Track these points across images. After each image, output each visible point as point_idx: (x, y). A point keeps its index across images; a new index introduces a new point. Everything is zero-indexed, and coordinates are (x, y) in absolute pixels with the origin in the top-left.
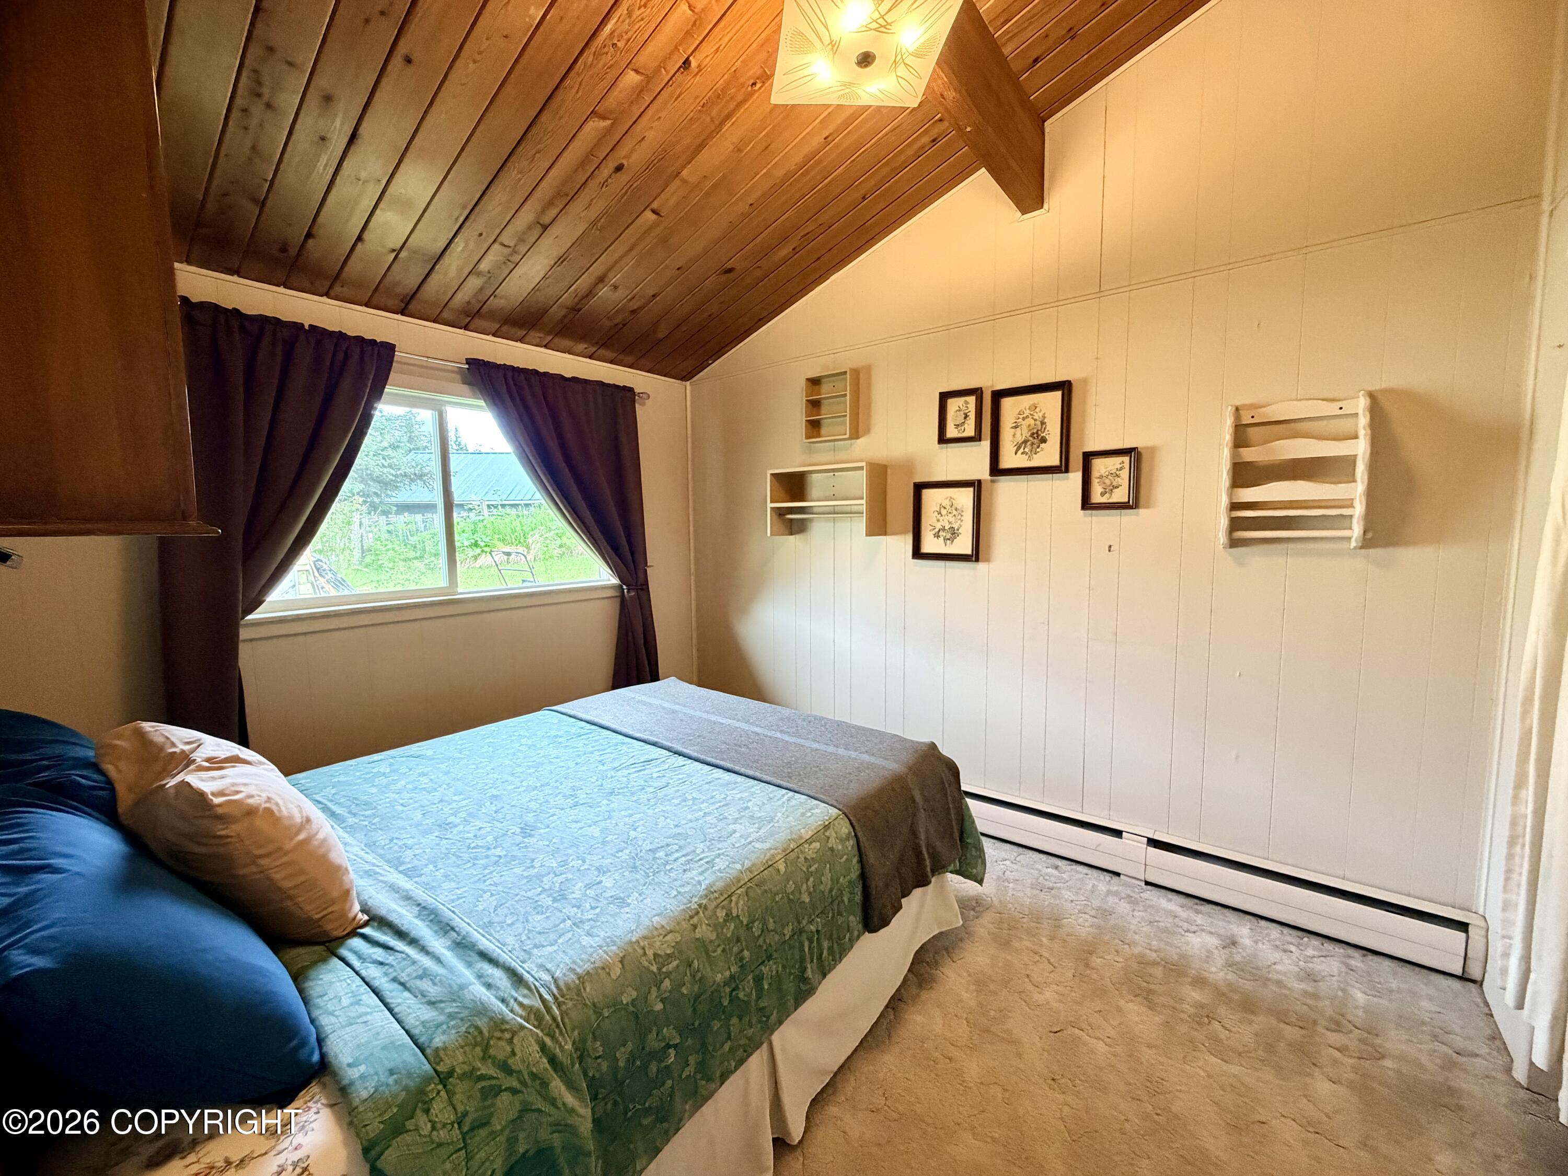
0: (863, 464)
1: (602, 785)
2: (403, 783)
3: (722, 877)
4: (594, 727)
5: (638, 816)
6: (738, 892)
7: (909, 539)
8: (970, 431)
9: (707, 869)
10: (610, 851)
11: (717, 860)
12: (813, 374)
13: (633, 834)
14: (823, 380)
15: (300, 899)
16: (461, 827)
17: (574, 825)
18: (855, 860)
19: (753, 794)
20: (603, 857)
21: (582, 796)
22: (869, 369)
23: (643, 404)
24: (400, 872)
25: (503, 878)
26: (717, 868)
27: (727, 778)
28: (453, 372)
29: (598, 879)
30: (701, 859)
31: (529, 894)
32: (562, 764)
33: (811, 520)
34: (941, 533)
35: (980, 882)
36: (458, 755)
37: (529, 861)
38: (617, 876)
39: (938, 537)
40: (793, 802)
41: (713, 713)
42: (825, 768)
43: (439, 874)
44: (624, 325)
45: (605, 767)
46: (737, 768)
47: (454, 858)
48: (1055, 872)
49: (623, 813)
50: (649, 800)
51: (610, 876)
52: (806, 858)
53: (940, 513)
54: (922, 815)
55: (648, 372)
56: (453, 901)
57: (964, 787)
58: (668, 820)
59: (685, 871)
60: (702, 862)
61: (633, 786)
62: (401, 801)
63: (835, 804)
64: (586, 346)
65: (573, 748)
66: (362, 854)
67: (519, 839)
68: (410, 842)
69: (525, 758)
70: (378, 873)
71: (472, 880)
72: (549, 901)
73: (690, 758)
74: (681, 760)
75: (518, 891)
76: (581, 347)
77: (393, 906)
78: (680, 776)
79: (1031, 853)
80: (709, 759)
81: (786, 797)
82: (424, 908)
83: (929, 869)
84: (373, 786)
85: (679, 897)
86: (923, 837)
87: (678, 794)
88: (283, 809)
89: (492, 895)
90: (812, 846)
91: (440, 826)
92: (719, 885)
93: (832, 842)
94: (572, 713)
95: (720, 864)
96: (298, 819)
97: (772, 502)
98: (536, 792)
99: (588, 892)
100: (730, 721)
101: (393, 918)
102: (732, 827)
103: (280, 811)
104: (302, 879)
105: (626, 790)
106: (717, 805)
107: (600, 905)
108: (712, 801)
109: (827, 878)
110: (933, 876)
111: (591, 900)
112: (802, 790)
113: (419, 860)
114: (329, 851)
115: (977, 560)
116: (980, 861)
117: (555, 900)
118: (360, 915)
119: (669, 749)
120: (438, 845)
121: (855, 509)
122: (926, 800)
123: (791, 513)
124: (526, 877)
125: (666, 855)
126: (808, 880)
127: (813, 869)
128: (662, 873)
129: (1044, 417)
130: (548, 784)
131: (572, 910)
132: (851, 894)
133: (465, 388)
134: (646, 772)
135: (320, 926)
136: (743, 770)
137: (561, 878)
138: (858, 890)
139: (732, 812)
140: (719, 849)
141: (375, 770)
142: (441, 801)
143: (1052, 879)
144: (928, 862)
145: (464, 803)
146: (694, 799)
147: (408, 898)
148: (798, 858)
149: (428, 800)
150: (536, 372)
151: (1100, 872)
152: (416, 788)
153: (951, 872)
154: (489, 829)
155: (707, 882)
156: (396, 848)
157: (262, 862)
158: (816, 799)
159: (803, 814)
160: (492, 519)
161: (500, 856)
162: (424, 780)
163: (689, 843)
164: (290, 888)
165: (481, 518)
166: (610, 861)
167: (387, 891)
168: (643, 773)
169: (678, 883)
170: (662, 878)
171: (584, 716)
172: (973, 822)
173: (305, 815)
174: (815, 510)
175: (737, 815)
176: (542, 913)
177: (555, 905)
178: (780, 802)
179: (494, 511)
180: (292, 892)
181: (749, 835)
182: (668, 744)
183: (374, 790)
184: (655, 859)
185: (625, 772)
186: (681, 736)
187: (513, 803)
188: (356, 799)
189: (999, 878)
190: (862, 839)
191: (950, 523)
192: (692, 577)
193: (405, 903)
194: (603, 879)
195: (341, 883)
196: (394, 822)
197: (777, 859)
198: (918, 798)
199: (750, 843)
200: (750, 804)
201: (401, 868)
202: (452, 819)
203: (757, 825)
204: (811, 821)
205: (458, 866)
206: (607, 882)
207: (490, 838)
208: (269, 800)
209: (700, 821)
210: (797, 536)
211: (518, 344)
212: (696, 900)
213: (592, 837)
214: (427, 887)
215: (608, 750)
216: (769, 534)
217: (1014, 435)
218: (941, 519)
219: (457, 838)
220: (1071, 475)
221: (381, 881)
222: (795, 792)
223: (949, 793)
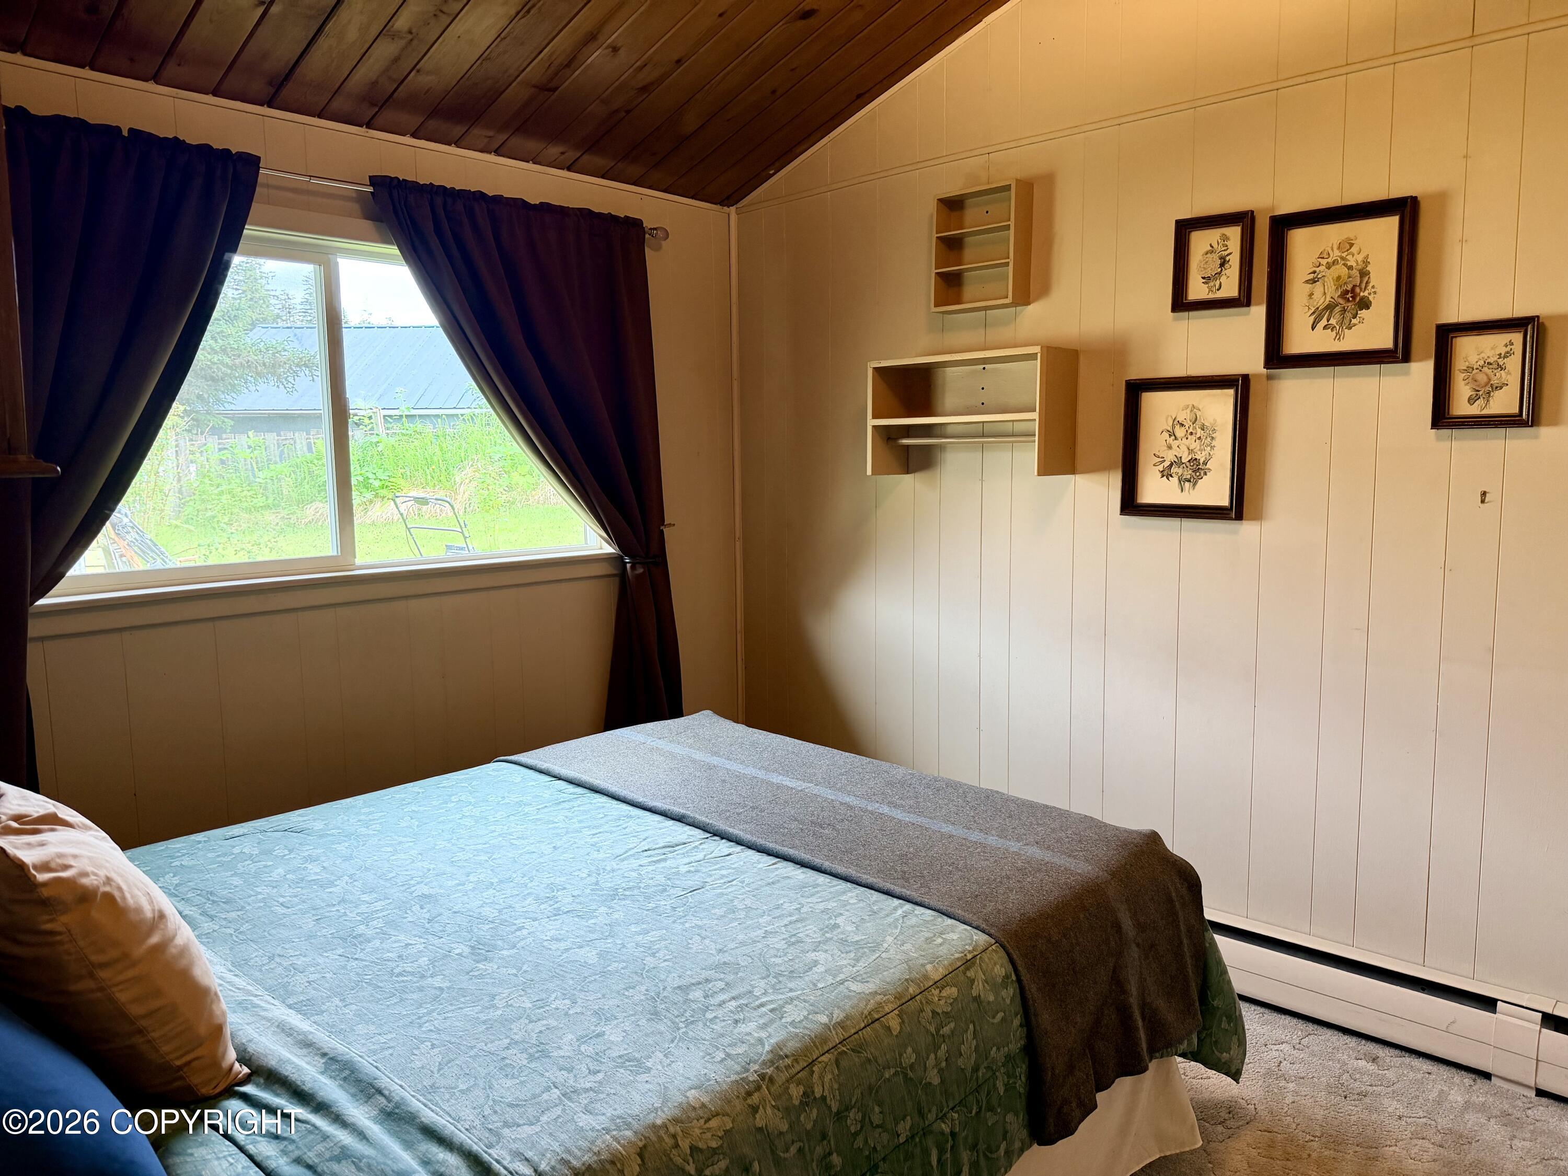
0: (1036, 349)
1: (597, 883)
2: (281, 871)
3: (797, 1035)
4: (580, 790)
5: (658, 933)
6: (823, 1058)
7: (1116, 480)
8: (1230, 287)
9: (772, 1021)
10: (614, 987)
11: (788, 1008)
12: (952, 190)
13: (650, 961)
14: (969, 202)
15: (155, 1035)
16: (377, 943)
17: (554, 946)
18: (1017, 1022)
19: (845, 904)
20: (604, 996)
21: (566, 900)
22: (1049, 179)
23: (658, 248)
24: (290, 1007)
25: (448, 1023)
26: (789, 1020)
27: (802, 876)
28: (349, 199)
29: (599, 1029)
30: (762, 1005)
31: (491, 1047)
32: (532, 848)
33: (942, 447)
34: (1174, 470)
35: (1236, 1075)
36: (363, 830)
37: (486, 999)
38: (627, 1026)
39: (1169, 476)
40: (914, 921)
41: (775, 771)
42: (966, 866)
43: (350, 1012)
44: (628, 112)
45: (601, 855)
46: (817, 861)
47: (370, 988)
48: (1371, 1067)
49: (633, 928)
50: (674, 909)
51: (617, 1026)
52: (933, 1012)
53: (1172, 434)
54: (1134, 952)
55: (665, 191)
56: (374, 1052)
57: (1209, 914)
58: (707, 942)
59: (736, 1022)
60: (763, 1009)
61: (647, 886)
62: (281, 900)
63: (984, 926)
64: (561, 149)
65: (549, 822)
66: (229, 976)
67: (469, 963)
68: (300, 962)
69: (470, 837)
70: (258, 1006)
71: (401, 1023)
72: (523, 1060)
73: (739, 842)
74: (724, 847)
75: (473, 1043)
76: (554, 151)
77: (286, 1054)
78: (724, 872)
79: (1329, 1033)
80: (771, 845)
81: (900, 912)
82: (333, 1059)
83: (1144, 1045)
84: (235, 874)
85: (729, 1062)
86: (1133, 989)
87: (722, 900)
88: (128, 896)
89: (433, 1046)
90: (944, 993)
91: (344, 940)
92: (792, 1046)
93: (978, 988)
94: (544, 766)
95: (794, 1013)
96: (149, 914)
97: (874, 417)
98: (491, 891)
99: (582, 1049)
100: (805, 785)
101: (287, 1071)
102: (812, 956)
103: (124, 898)
104: (155, 1004)
105: (636, 892)
106: (786, 920)
107: (603, 1068)
108: (777, 913)
109: (968, 1045)
110: (1151, 1060)
111: (588, 1060)
112: (926, 900)
113: (315, 989)
114: (191, 964)
115: (1239, 517)
116: (1235, 1039)
117: (531, 1058)
118: (237, 1065)
119: (703, 828)
120: (344, 967)
121: (1019, 427)
122: (1141, 927)
123: (908, 436)
124: (484, 1022)
125: (706, 997)
126: (937, 1048)
127: (946, 1030)
128: (701, 1024)
129: (1366, 262)
130: (510, 880)
131: (558, 1073)
132: (1009, 1077)
133: (367, 225)
134: (669, 863)
135: (182, 1078)
136: (827, 864)
137: (539, 1026)
138: (1022, 1069)
139: (810, 931)
140: (791, 990)
141: (236, 850)
142: (343, 901)
143: (1366, 1078)
144: (1142, 1034)
145: (379, 905)
146: (748, 909)
147: (306, 1044)
148: (922, 1011)
149: (323, 900)
150: (482, 195)
151: (1454, 1070)
152: (302, 880)
153: (1183, 1055)
154: (421, 947)
155: (773, 1041)
156: (280, 970)
157: (104, 974)
158: (949, 916)
159: (929, 940)
160: (392, 441)
161: (441, 989)
162: (313, 868)
163: (742, 979)
164: (143, 1017)
165: (374, 439)
166: (616, 1002)
167: (274, 1033)
168: (663, 864)
169: (726, 1041)
170: (700, 1030)
171: (564, 772)
172: (1225, 972)
173: (156, 908)
174: (950, 430)
175: (818, 937)
176: (513, 1077)
177: (533, 1065)
178: (890, 920)
179: (396, 427)
180: (143, 1023)
181: (840, 969)
182: (702, 818)
183: (237, 881)
184: (686, 1001)
185: (635, 863)
186: (722, 807)
187: (456, 909)
188: (211, 893)
189: (1269, 1073)
190: (1033, 989)
191: (1190, 451)
192: (738, 545)
193: (305, 1051)
194: (607, 1029)
195: (211, 1014)
196: (273, 932)
197: (887, 1010)
198: (1127, 923)
199: (842, 982)
200: (840, 920)
201: (290, 1001)
202: (361, 929)
203: (852, 955)
204: (943, 951)
205: (377, 1001)
206: (613, 1034)
207: (424, 961)
208: (109, 880)
209: (760, 945)
210: (918, 475)
211: (452, 149)
212: (756, 1067)
213: (585, 965)
214: (331, 1029)
215: (606, 827)
216: (869, 472)
217: (1311, 295)
218: (1175, 444)
219: (373, 958)
220: (1414, 366)
221: (264, 1018)
222: (916, 903)
223: (1181, 918)
